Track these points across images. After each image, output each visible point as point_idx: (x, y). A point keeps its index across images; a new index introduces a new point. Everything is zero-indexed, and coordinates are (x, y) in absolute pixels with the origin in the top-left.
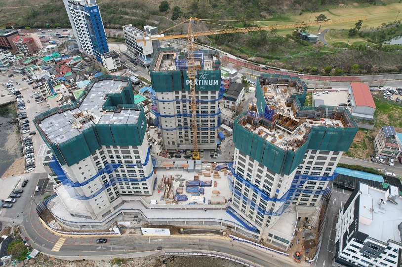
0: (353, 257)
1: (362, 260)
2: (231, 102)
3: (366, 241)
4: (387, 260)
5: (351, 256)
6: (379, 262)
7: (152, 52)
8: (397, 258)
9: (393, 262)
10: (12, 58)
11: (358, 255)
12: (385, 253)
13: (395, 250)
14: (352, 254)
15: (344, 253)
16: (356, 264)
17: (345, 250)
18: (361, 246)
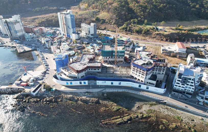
0: (179, 86)
1: (182, 87)
2: (128, 48)
3: (182, 77)
4: (191, 85)
5: (178, 86)
6: (188, 88)
7: (93, 33)
8: (194, 83)
9: (193, 86)
10: (34, 35)
11: (180, 85)
12: (189, 82)
13: (192, 80)
14: (178, 85)
15: (176, 85)
16: (180, 90)
17: (176, 84)
18: (181, 80)
